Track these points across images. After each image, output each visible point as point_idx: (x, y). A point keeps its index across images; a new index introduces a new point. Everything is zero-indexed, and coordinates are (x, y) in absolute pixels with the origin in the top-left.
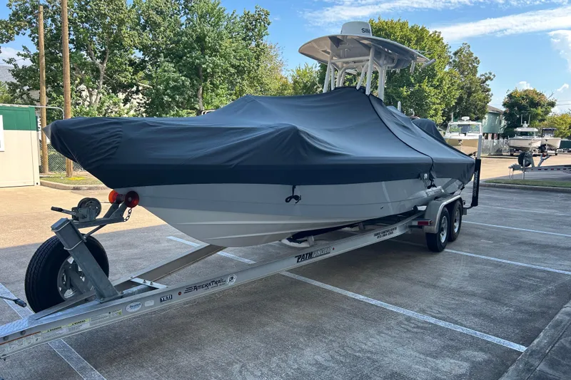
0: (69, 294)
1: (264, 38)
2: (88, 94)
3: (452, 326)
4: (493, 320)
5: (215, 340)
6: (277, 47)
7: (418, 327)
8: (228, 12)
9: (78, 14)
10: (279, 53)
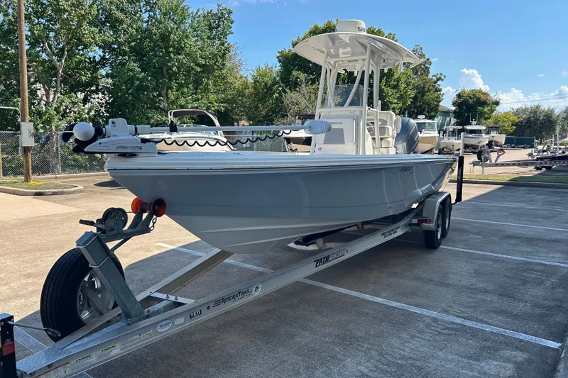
0: (85, 315)
1: (228, 37)
2: (44, 93)
3: (479, 326)
4: (516, 317)
5: (247, 355)
6: (235, 46)
7: (447, 328)
8: (193, 10)
9: (33, 8)
10: (238, 52)
